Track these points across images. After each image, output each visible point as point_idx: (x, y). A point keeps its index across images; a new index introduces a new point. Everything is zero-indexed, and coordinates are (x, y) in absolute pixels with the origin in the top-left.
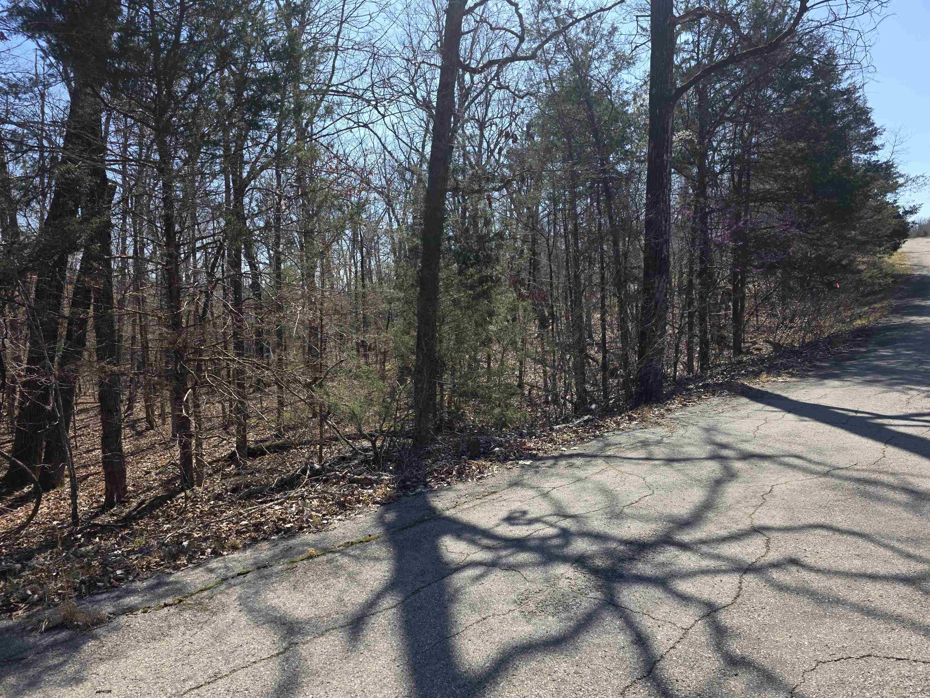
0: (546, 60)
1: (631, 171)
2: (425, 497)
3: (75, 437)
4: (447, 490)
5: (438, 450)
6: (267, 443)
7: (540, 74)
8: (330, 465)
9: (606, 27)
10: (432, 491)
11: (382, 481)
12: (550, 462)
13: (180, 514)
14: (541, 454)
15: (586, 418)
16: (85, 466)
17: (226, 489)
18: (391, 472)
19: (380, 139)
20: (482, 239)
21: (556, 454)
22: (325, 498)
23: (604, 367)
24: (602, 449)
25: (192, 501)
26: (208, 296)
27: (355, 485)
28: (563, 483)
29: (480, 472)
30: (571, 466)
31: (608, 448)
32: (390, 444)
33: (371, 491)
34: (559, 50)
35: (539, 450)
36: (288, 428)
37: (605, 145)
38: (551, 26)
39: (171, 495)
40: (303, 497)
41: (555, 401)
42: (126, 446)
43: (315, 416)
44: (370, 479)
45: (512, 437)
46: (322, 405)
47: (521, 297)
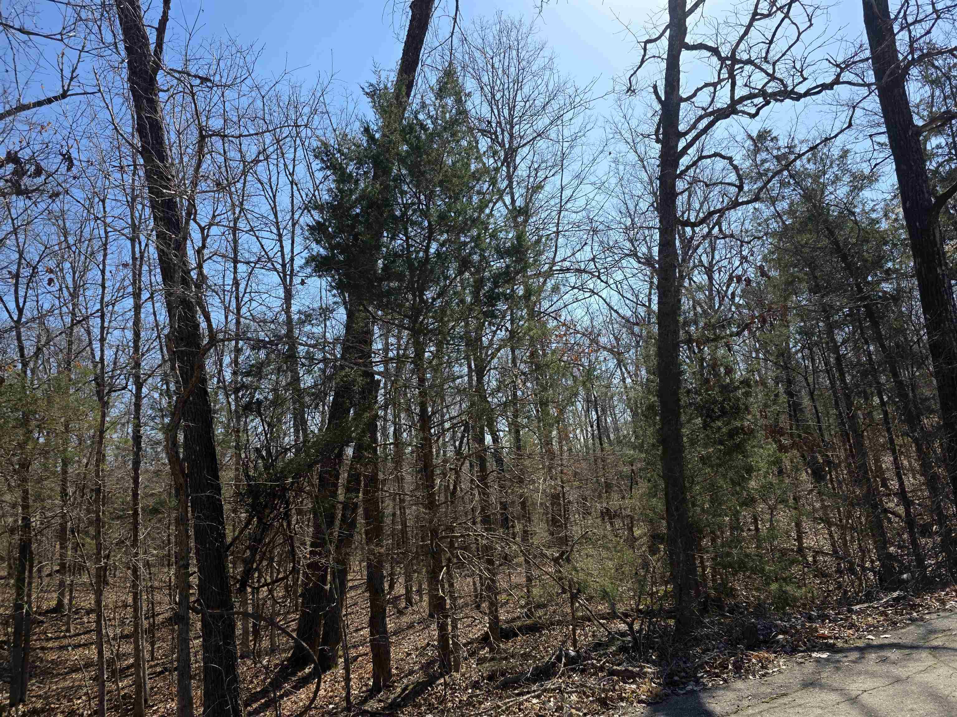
0: (771, 197)
1: (899, 290)
2: (698, 697)
3: (346, 615)
4: (724, 689)
5: (707, 636)
6: (519, 623)
7: (767, 211)
8: (586, 652)
9: (836, 152)
10: (705, 689)
11: (645, 673)
12: (854, 655)
13: (440, 703)
14: (840, 644)
15: (895, 594)
16: (355, 647)
17: (482, 676)
18: (654, 663)
19: (605, 300)
20: (726, 389)
21: (860, 643)
22: (584, 693)
23: (910, 522)
24: (925, 637)
25: (451, 689)
26: (457, 473)
27: (615, 678)
28: (876, 685)
29: (762, 667)
30: (884, 660)
31: (933, 637)
32: (649, 627)
33: (634, 686)
34: (783, 184)
35: (837, 638)
36: (539, 606)
37: (858, 268)
38: (772, 165)
39: (431, 681)
40: (560, 690)
41: (852, 570)
42: (390, 626)
43: (564, 591)
44: (632, 672)
45: (798, 621)
46: (571, 581)
47: (782, 448)
